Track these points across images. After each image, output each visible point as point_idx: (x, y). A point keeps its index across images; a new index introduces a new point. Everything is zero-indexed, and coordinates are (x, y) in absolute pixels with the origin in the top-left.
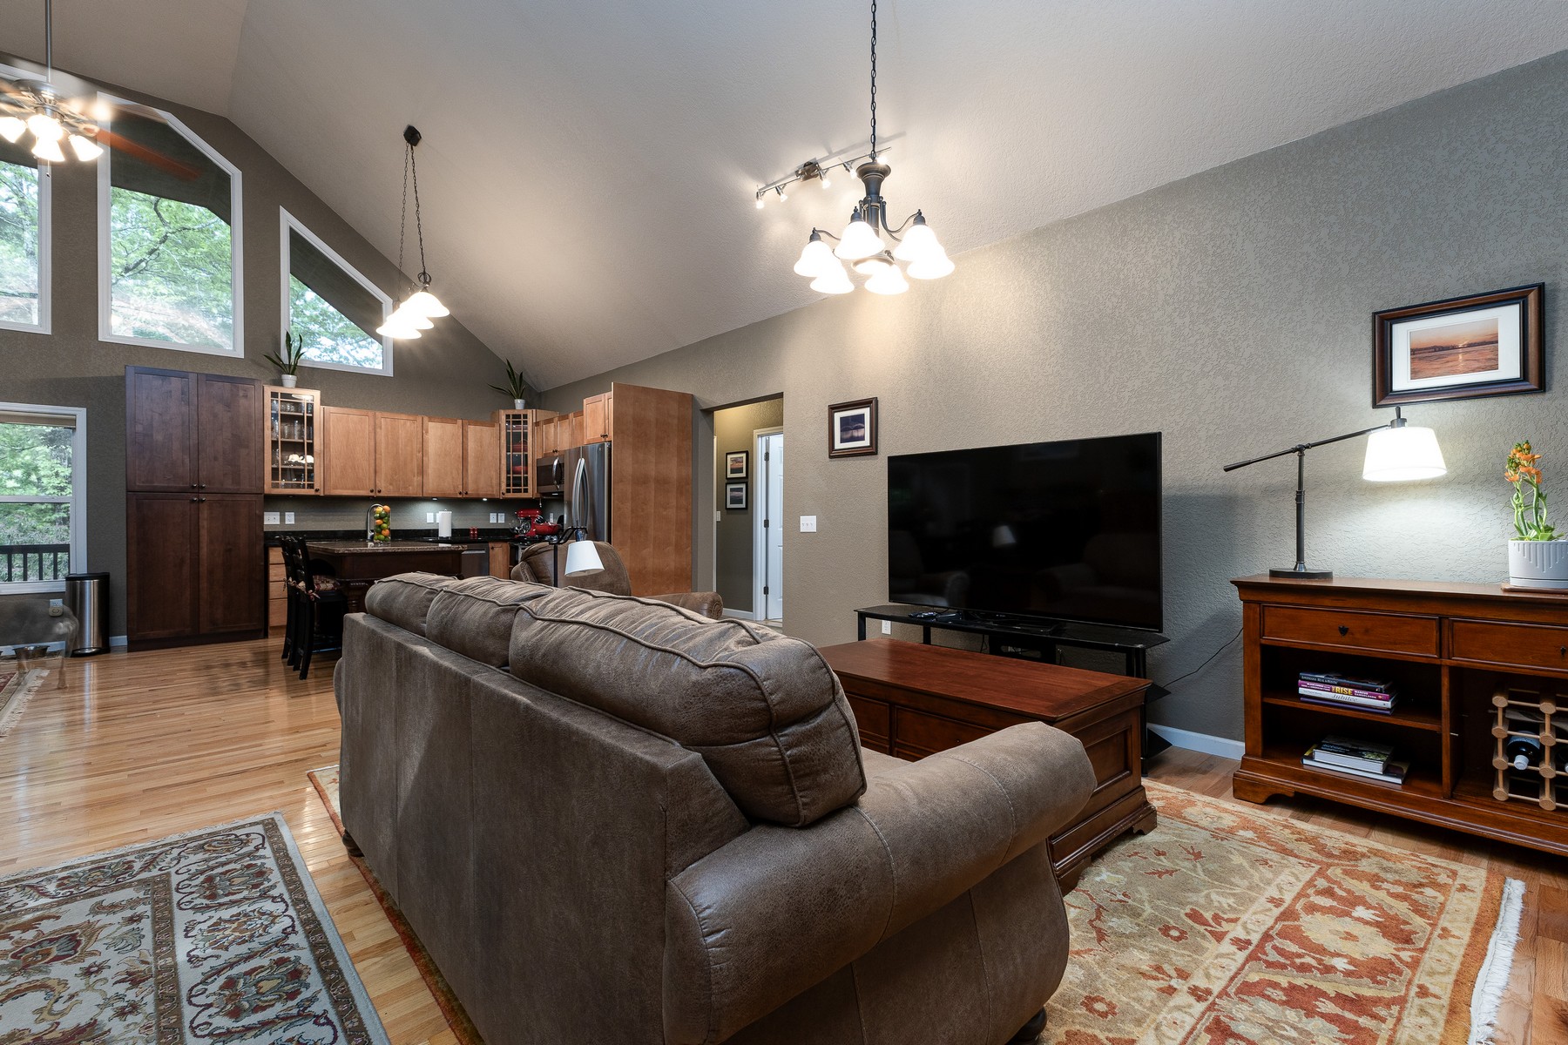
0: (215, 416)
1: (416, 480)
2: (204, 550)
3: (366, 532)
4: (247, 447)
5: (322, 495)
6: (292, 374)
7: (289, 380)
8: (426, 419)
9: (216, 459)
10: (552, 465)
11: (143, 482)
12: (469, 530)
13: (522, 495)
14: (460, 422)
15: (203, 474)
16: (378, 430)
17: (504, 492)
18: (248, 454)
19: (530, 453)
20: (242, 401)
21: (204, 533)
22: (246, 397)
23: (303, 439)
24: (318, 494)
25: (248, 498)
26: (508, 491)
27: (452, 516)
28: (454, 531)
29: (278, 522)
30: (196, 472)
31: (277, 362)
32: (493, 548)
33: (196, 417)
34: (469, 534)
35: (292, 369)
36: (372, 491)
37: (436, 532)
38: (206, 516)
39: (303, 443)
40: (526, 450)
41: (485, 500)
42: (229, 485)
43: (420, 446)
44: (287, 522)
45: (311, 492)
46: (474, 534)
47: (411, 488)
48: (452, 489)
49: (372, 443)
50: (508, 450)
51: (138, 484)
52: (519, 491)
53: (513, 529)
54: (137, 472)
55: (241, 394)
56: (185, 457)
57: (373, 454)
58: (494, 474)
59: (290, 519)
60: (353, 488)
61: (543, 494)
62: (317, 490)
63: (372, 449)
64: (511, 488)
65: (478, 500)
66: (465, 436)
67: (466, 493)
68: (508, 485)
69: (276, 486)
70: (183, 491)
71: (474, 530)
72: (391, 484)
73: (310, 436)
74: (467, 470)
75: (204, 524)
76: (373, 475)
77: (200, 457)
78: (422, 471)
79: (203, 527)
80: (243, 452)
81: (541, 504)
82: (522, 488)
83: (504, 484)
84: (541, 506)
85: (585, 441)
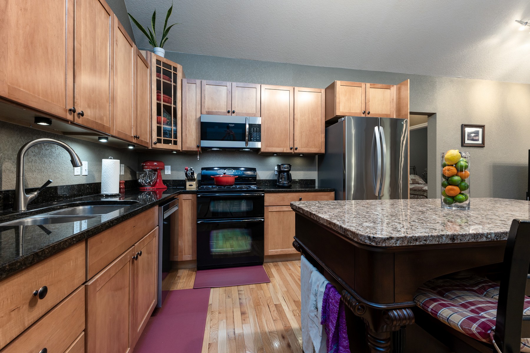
17: (156, 141)
19: (179, 107)
40: (174, 103)
48: (129, 129)
67: (138, 138)
68: (159, 135)
81: (198, 157)
82: (162, 138)
83: (155, 133)
84: (198, 159)
85: (338, 113)
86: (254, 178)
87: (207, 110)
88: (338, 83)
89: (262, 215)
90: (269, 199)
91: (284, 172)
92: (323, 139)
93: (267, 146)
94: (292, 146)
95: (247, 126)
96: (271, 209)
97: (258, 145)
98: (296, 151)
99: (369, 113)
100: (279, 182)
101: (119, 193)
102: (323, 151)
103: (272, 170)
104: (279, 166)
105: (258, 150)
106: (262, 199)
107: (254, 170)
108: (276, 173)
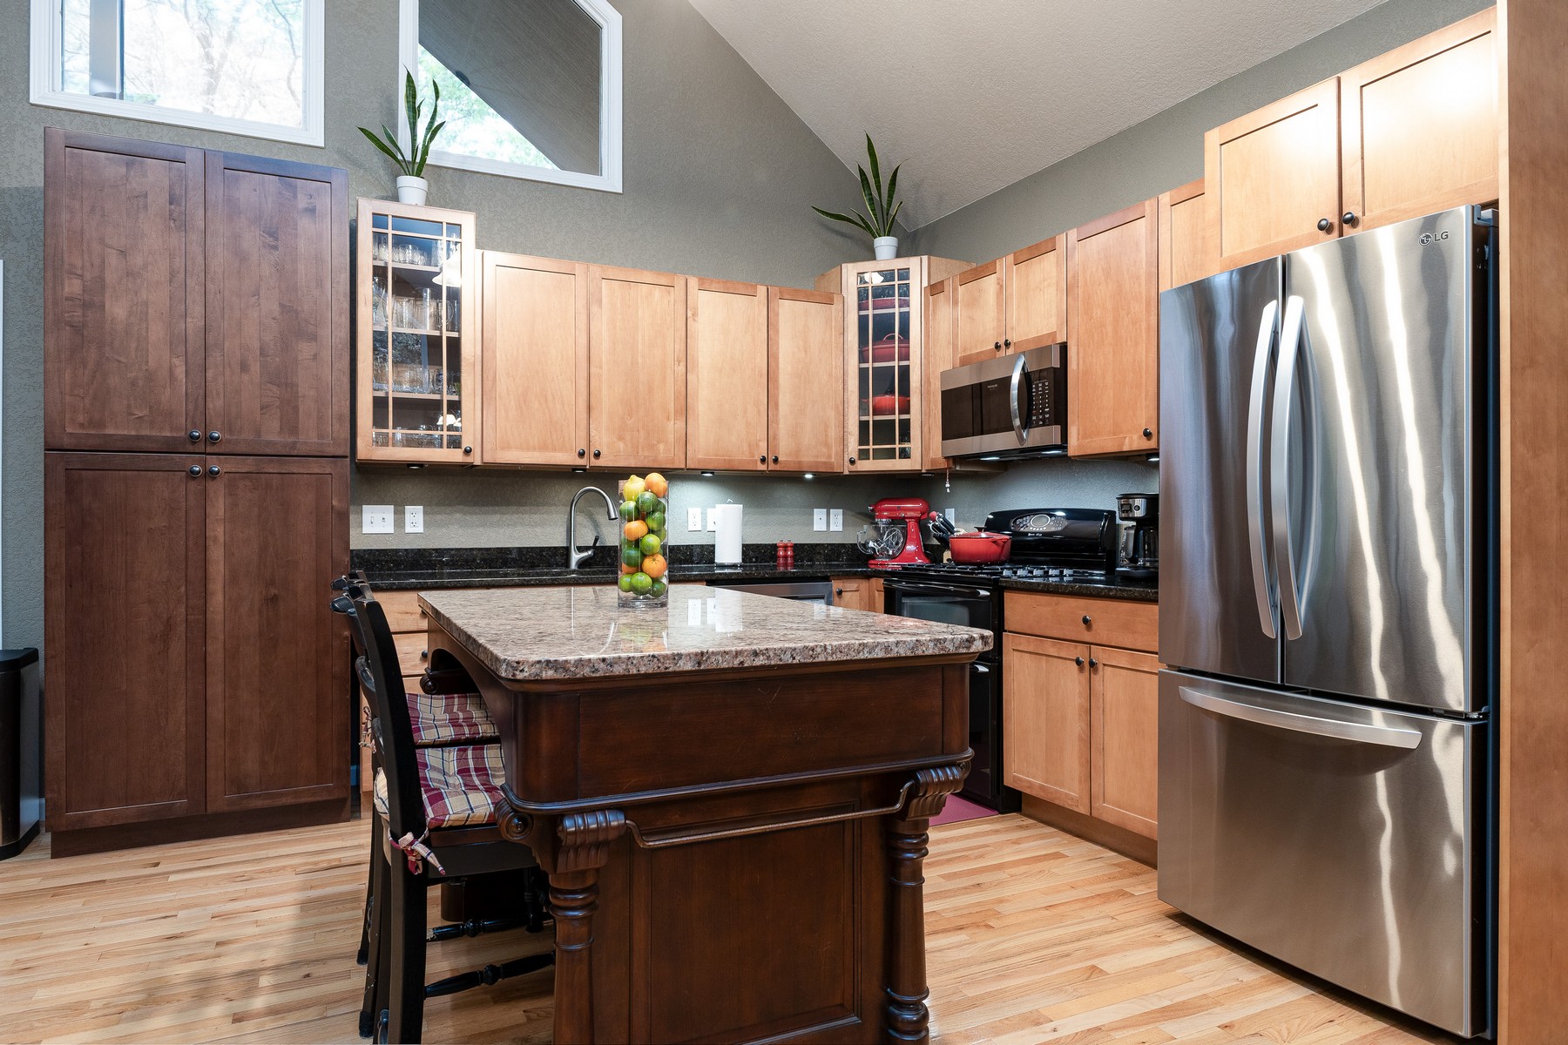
0: (241, 256)
1: (673, 427)
2: (217, 601)
3: (566, 551)
4: (314, 338)
5: (478, 462)
6: (418, 175)
7: (412, 188)
8: (693, 283)
9: (244, 367)
10: (1009, 379)
11: (82, 425)
12: (775, 547)
13: (898, 465)
14: (762, 290)
15: (216, 404)
16: (594, 309)
17: (855, 456)
18: (315, 357)
19: (915, 363)
20: (304, 223)
21: (217, 554)
22: (311, 211)
23: (441, 330)
24: (469, 459)
25: (315, 467)
26: (864, 455)
27: (744, 513)
28: (748, 550)
29: (389, 528)
30: (201, 401)
31: (387, 149)
32: (840, 593)
33: (200, 260)
34: (775, 557)
35: (418, 167)
36: (582, 455)
37: (707, 552)
38: (221, 513)
39: (440, 338)
40: (905, 356)
41: (809, 476)
42: (273, 434)
43: (680, 346)
44: (409, 529)
45: (456, 456)
46: (785, 557)
47: (661, 447)
48: (746, 448)
49: (583, 341)
50: (863, 358)
51: (69, 430)
52: (890, 454)
53: (865, 545)
54: (67, 398)
55: (302, 202)
56: (176, 361)
57: (584, 364)
58: (832, 415)
59: (415, 518)
60: (543, 447)
61: (958, 459)
62: (468, 452)
63: (582, 352)
64: (871, 447)
65: (792, 478)
66: (771, 325)
67: (776, 460)
68: (863, 439)
69: (383, 441)
70: (170, 447)
71: (785, 547)
72: (621, 438)
73: (455, 324)
74: (777, 405)
75: (218, 531)
76: (585, 415)
77: (210, 360)
78: (685, 410)
79: (215, 539)
80: (305, 349)
81: (948, 485)
82: (897, 446)
83: (853, 439)
84: (948, 490)
87: (962, 354)
93: (1084, 436)
101: (741, 561)
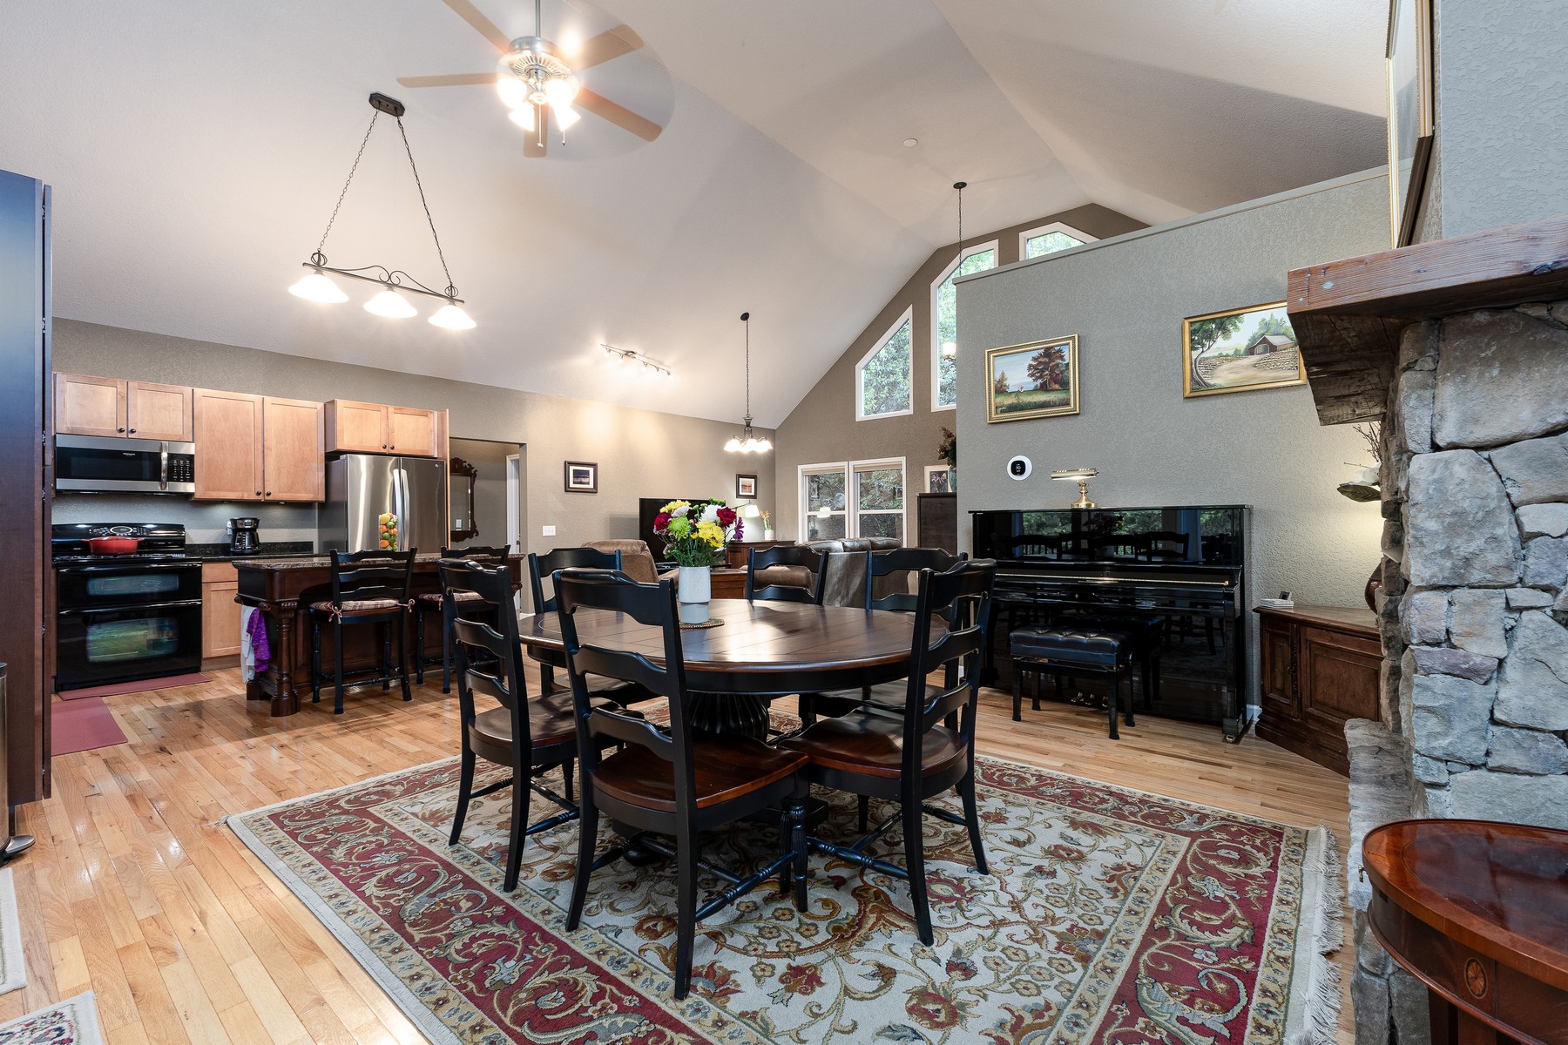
85: (340, 446)
86: (180, 542)
87: (69, 425)
88: (340, 403)
89: (198, 595)
90: (210, 572)
91: (244, 530)
92: (322, 480)
93: (208, 489)
94: (260, 490)
95: (164, 455)
96: (214, 587)
97: (190, 488)
98: (268, 498)
99: (393, 448)
100: (234, 546)
102: (322, 497)
103: (221, 528)
104: (234, 521)
105: (191, 495)
106: (197, 572)
107: (180, 528)
108: (230, 532)
